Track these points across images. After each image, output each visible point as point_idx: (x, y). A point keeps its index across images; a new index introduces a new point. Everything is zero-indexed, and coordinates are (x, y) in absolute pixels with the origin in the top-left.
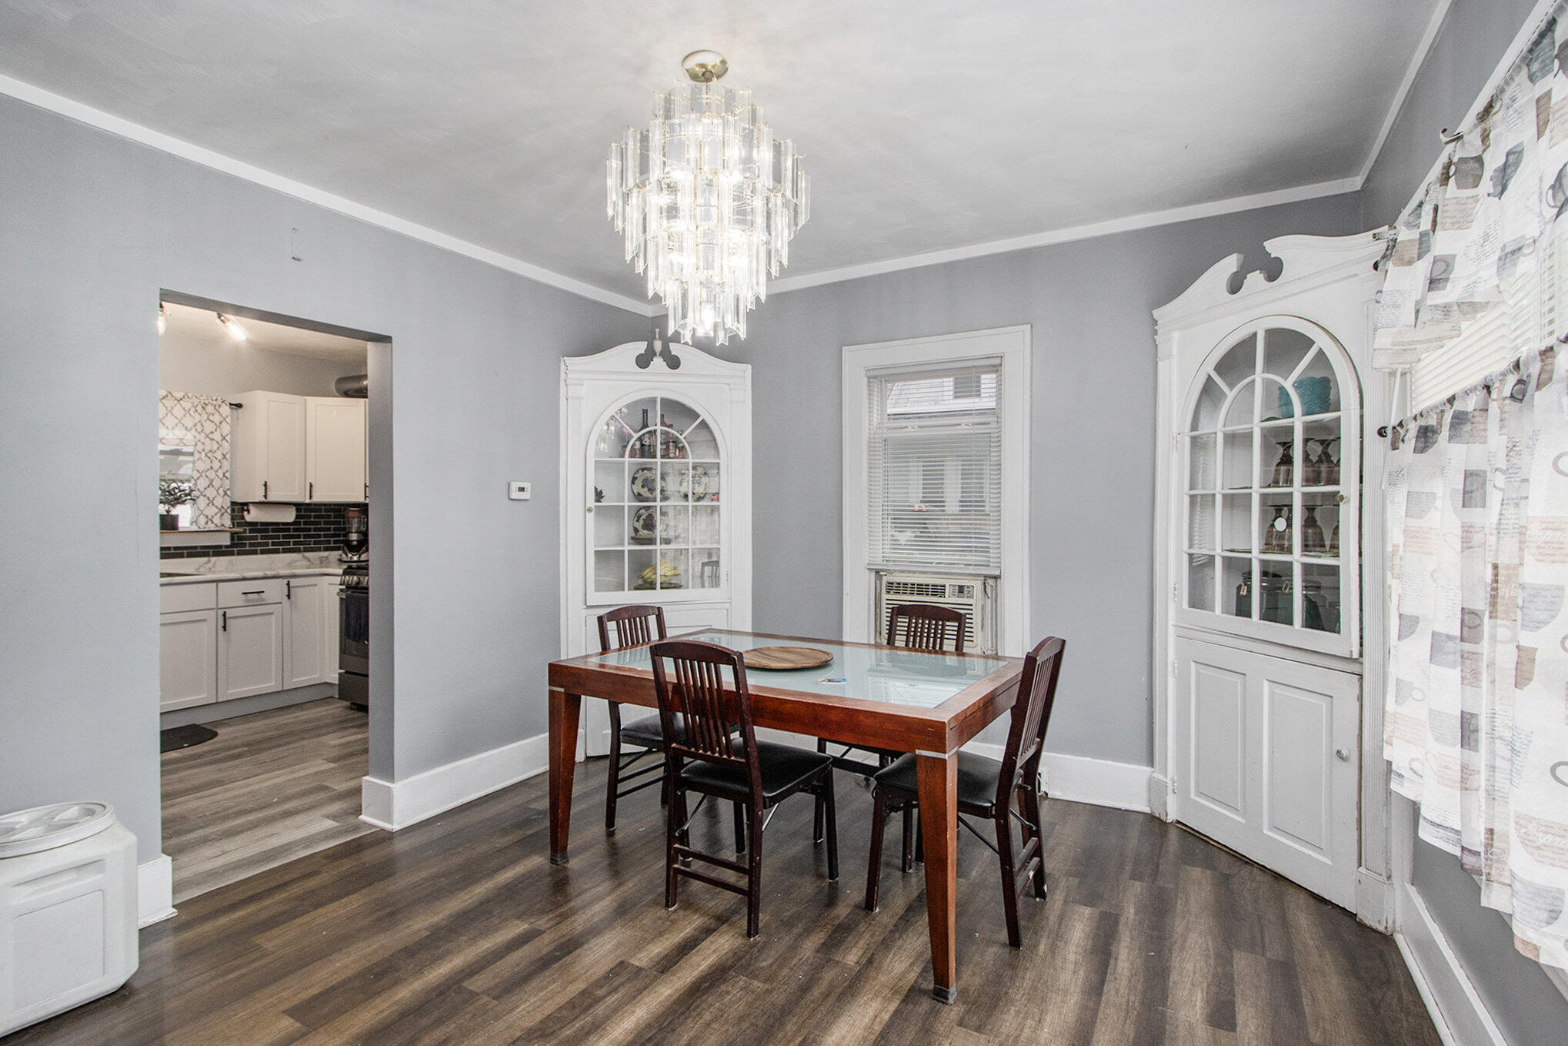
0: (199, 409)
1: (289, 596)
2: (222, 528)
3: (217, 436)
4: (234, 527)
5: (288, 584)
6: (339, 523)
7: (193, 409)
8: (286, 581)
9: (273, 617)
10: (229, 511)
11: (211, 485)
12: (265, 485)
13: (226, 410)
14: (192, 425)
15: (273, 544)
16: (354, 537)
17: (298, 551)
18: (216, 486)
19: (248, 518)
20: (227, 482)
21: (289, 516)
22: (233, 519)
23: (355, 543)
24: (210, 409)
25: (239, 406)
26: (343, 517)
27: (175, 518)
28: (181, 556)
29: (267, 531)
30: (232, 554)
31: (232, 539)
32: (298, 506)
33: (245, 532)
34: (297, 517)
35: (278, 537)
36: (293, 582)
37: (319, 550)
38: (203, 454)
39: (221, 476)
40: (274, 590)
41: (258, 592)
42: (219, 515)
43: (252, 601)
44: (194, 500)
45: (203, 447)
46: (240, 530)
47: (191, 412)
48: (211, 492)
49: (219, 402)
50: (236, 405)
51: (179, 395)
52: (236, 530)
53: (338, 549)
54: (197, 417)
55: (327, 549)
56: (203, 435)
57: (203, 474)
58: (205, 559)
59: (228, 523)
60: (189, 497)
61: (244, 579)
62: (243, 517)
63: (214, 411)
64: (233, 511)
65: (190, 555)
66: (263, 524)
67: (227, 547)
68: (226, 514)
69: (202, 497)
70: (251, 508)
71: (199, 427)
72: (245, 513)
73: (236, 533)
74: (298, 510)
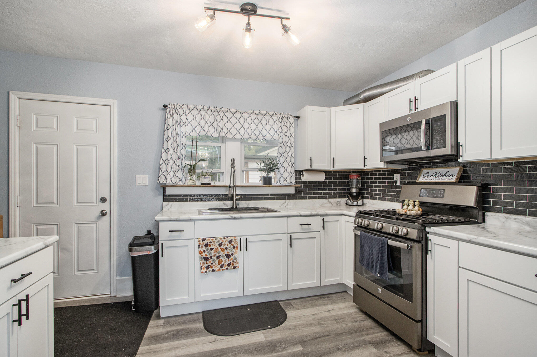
0: (280, 119)
1: (324, 227)
2: (291, 184)
3: (288, 134)
4: (296, 184)
5: (323, 220)
6: (345, 182)
7: (277, 120)
8: (322, 218)
9: (315, 239)
10: (294, 175)
11: (285, 161)
12: (311, 159)
13: (292, 120)
14: (277, 129)
15: (314, 194)
16: (354, 190)
17: (326, 198)
18: (288, 161)
19: (303, 179)
20: (293, 159)
21: (321, 178)
22: (296, 179)
23: (355, 194)
24: (285, 119)
25: (298, 117)
26: (348, 179)
27: (270, 178)
28: (273, 199)
29: (311, 186)
30: (295, 198)
31: (296, 191)
32: (327, 173)
33: (301, 187)
34: (326, 179)
35: (316, 190)
36: (326, 219)
37: (335, 197)
38: (282, 144)
39: (290, 156)
40: (316, 223)
41: (308, 224)
42: (289, 177)
43: (305, 229)
44: (279, 169)
45: (282, 140)
46: (299, 185)
47: (277, 122)
48: (286, 165)
49: (289, 116)
50: (296, 117)
51: (271, 113)
52: (297, 185)
53: (345, 197)
54: (280, 124)
55: (340, 197)
56: (282, 134)
57: (282, 155)
58: (284, 201)
59: (293, 182)
60: (276, 167)
61: (301, 216)
62: (300, 179)
63: (287, 120)
64: (296, 175)
65: (277, 199)
66: (310, 182)
67: (293, 194)
68: (293, 176)
69: (282, 167)
70: (304, 173)
71: (280, 129)
72: (302, 176)
73: (297, 187)
74: (326, 175)
